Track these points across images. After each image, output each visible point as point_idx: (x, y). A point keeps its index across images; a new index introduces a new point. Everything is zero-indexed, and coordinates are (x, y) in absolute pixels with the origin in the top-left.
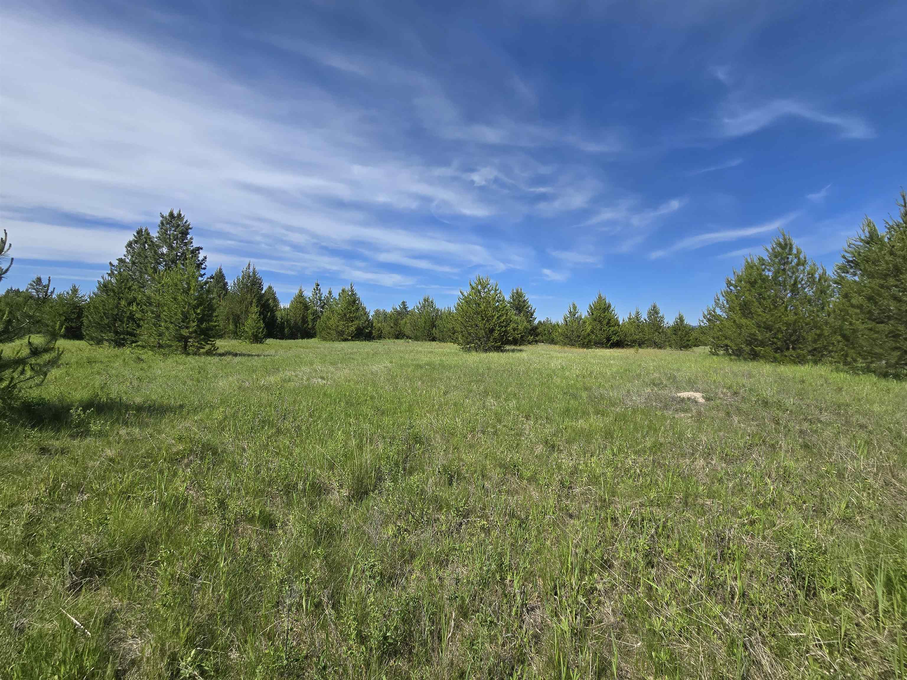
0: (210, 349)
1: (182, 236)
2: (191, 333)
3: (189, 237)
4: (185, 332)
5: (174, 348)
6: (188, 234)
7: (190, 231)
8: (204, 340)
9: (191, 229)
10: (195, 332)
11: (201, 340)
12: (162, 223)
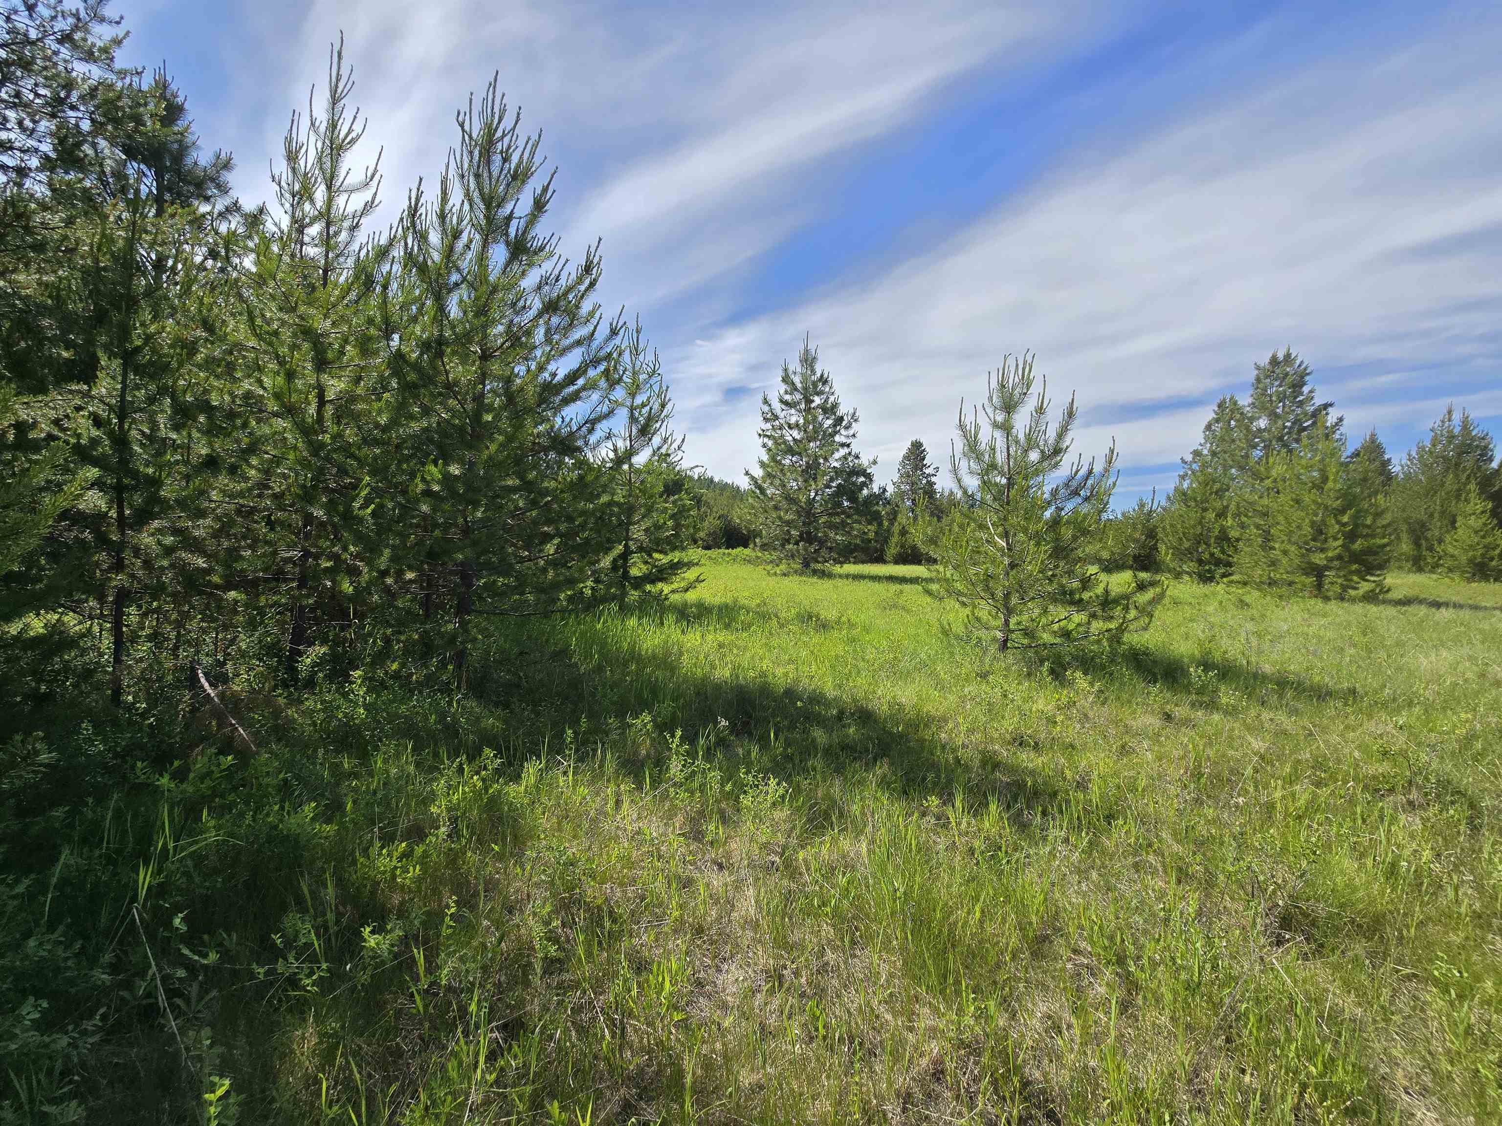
0: (1373, 591)
1: (1294, 392)
2: (1331, 560)
3: (1306, 389)
4: (1318, 559)
5: (1299, 586)
6: (1304, 384)
7: (1307, 378)
8: (1357, 572)
9: (1308, 374)
10: (1339, 557)
11: (1352, 573)
12: (1258, 380)
